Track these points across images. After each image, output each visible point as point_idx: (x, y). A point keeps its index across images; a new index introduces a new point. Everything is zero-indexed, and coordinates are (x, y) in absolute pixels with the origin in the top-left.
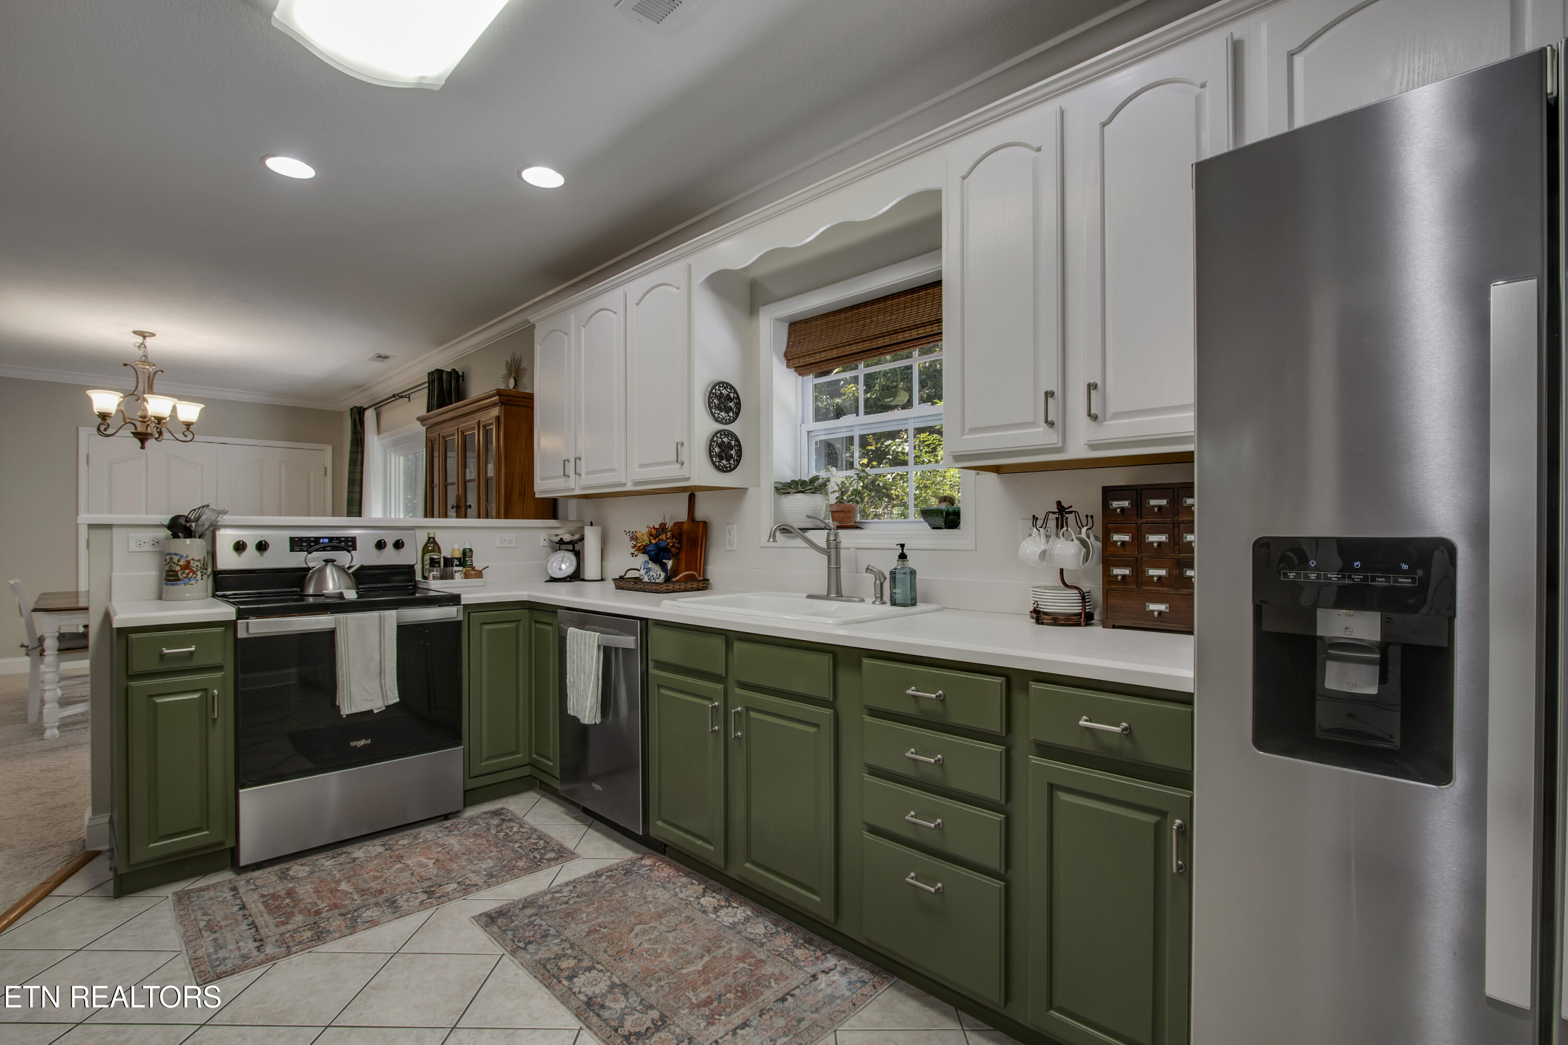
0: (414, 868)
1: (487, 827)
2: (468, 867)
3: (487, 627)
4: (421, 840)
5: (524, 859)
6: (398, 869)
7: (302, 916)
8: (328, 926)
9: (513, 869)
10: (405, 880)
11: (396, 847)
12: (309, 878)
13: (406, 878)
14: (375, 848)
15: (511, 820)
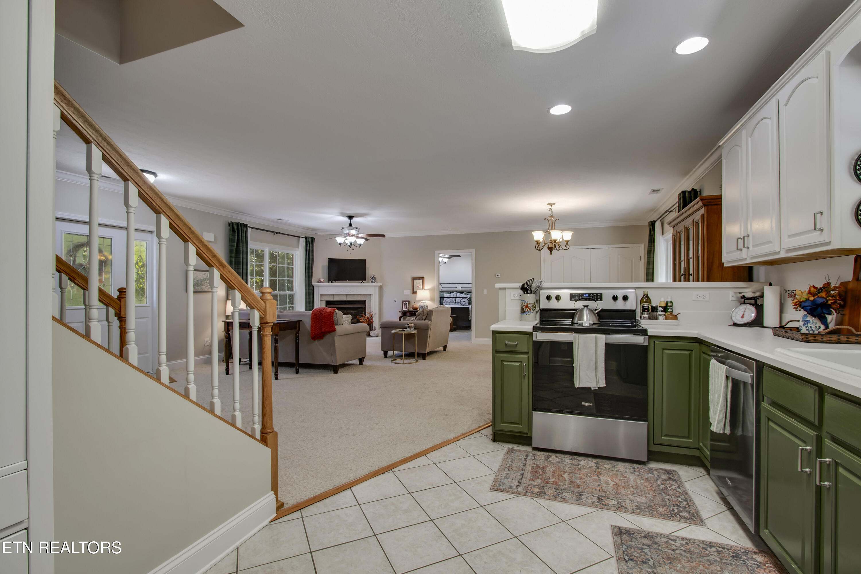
0: (602, 482)
1: (657, 478)
2: (629, 496)
3: (667, 351)
4: (616, 469)
5: (665, 508)
6: (594, 479)
7: (541, 480)
8: (547, 491)
9: (654, 511)
10: (593, 487)
11: (601, 467)
12: (556, 464)
13: (595, 486)
14: (591, 463)
15: (675, 480)
